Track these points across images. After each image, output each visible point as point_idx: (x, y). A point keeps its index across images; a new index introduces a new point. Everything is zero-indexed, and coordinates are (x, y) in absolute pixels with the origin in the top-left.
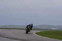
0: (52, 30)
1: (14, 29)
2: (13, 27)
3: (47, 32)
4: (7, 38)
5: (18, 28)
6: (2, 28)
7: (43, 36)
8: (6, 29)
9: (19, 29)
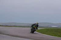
0: (52, 28)
1: (14, 26)
2: (14, 25)
3: (47, 29)
4: (8, 35)
5: (18, 25)
6: (3, 25)
7: (43, 33)
8: (7, 26)
9: (20, 26)
